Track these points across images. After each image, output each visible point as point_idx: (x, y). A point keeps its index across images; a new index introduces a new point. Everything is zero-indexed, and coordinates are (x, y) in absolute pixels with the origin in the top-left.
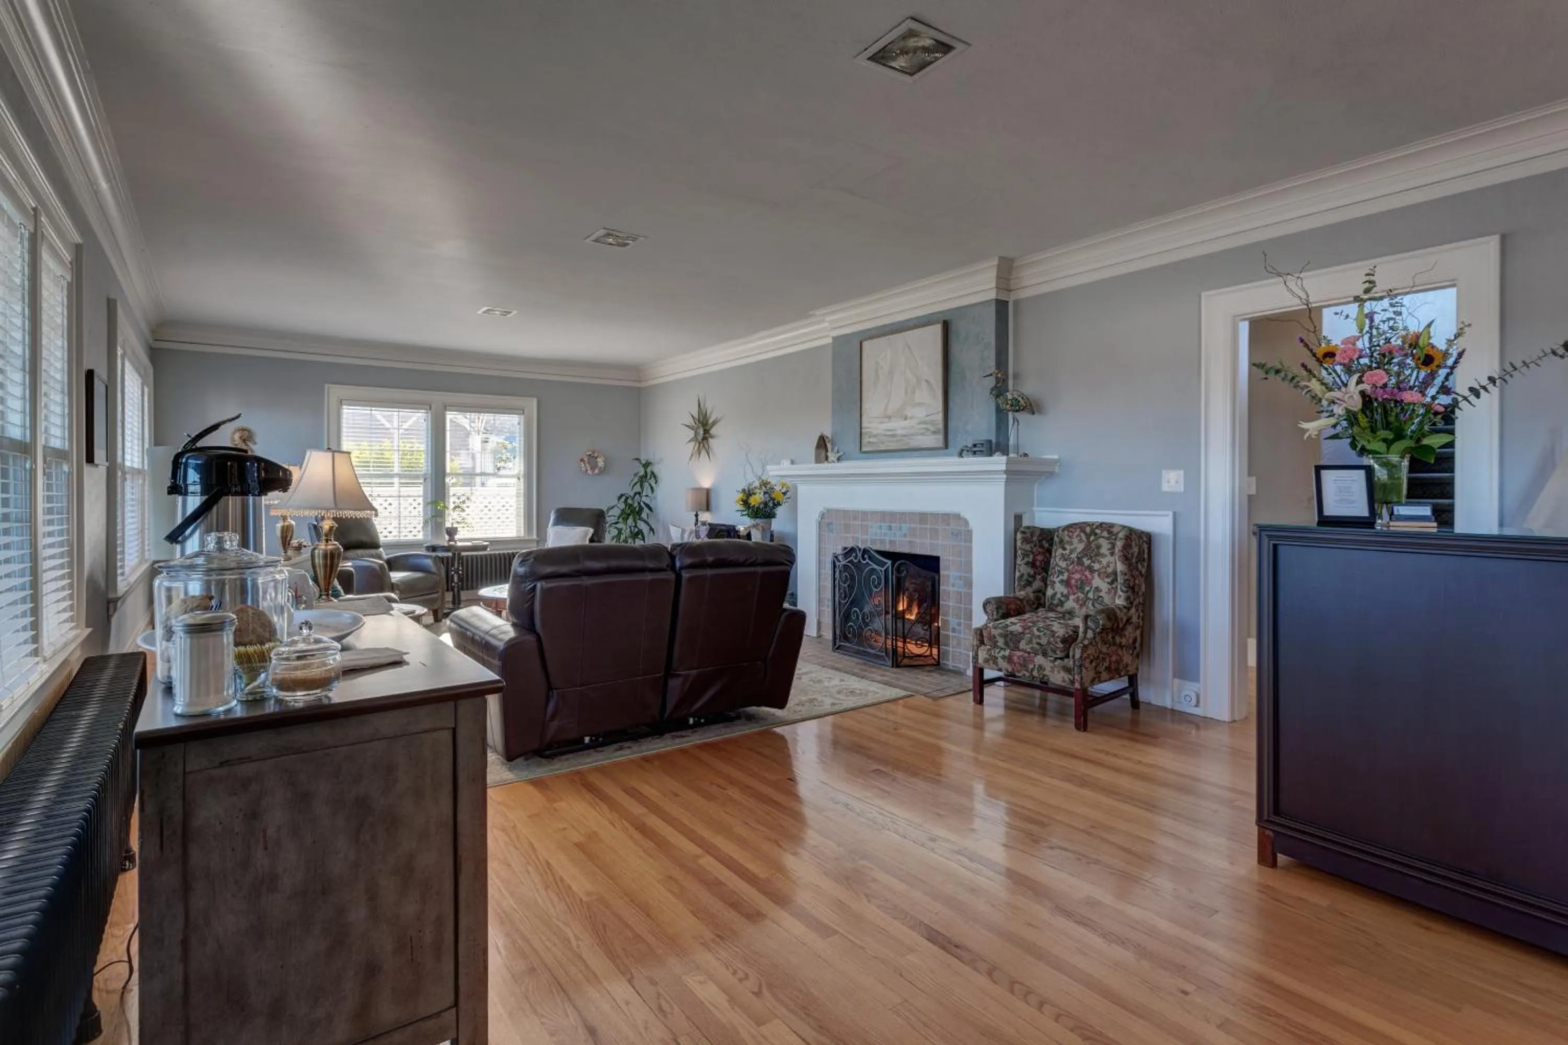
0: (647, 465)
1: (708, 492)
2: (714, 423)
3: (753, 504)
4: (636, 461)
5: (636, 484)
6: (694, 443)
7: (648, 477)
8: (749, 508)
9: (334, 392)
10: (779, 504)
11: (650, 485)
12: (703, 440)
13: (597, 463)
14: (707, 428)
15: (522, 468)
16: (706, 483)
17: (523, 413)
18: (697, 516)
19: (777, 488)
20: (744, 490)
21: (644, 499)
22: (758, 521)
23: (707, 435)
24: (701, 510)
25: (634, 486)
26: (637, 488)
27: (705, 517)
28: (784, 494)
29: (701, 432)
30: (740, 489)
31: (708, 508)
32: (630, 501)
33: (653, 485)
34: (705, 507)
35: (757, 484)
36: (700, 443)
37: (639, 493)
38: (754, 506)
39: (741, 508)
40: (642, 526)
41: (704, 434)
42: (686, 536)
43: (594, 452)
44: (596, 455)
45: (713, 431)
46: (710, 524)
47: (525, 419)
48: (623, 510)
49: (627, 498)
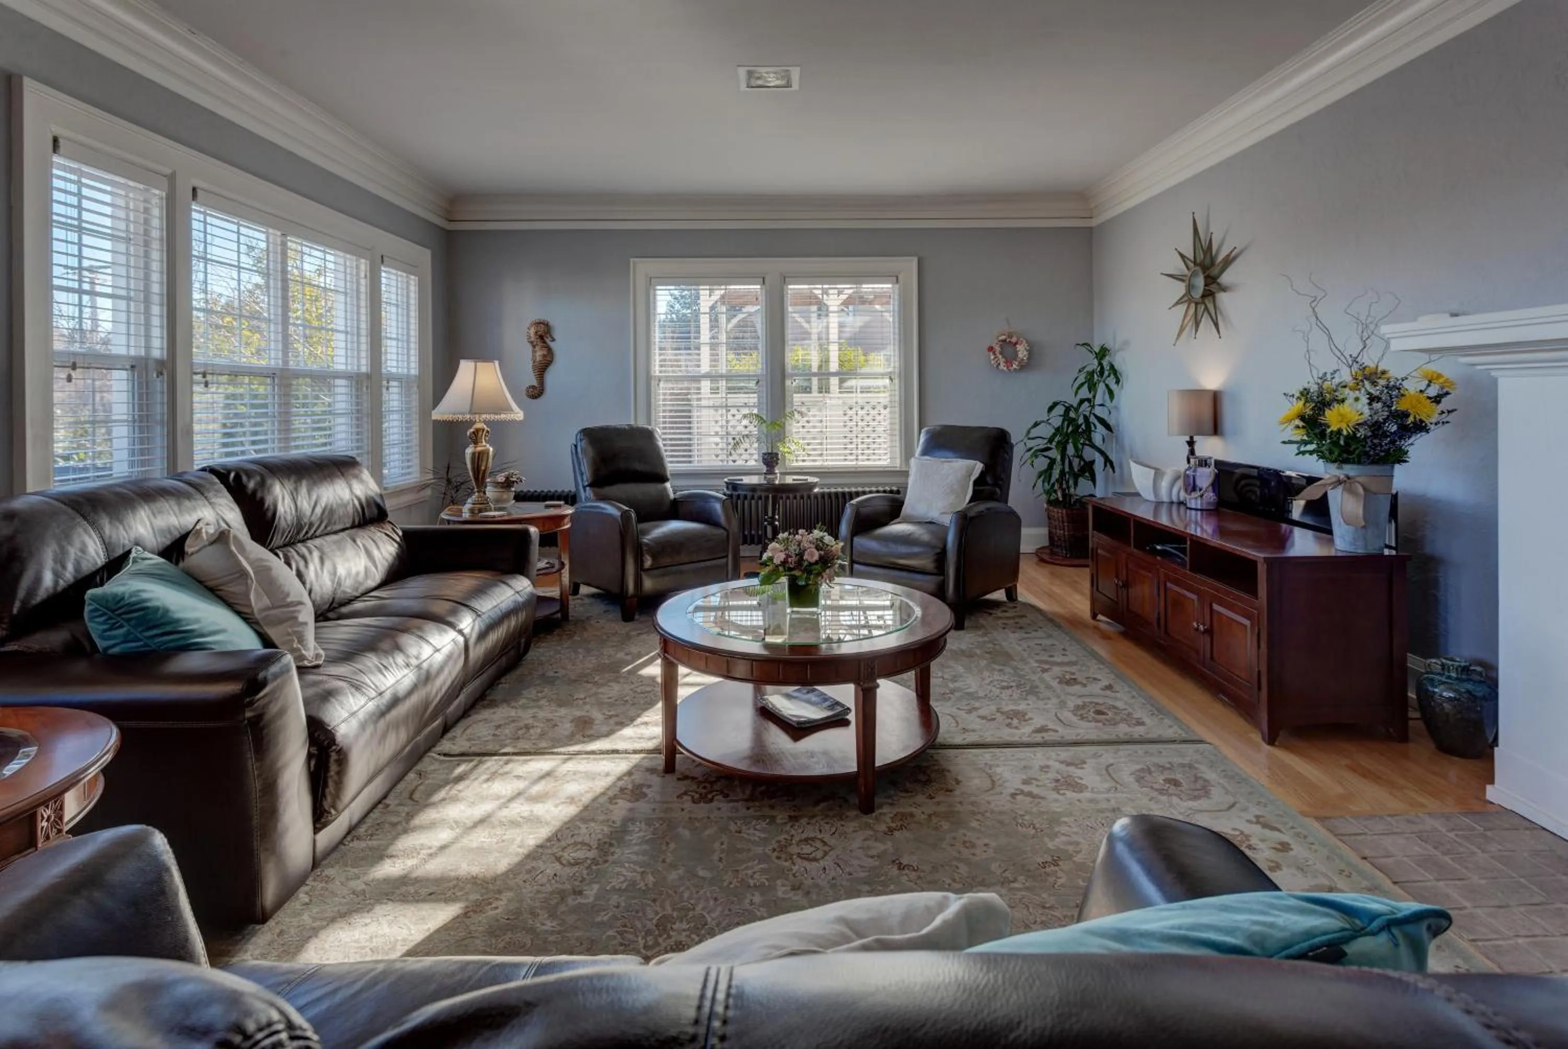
0: (1103, 353)
1: (1216, 397)
2: (1228, 261)
3: (1334, 428)
4: (1083, 349)
5: (1082, 384)
6: (1184, 306)
7: (1106, 373)
8: (1322, 435)
9: (642, 267)
10: (1420, 427)
11: (1107, 386)
12: (1203, 296)
13: (1016, 353)
14: (1214, 271)
15: (897, 364)
16: (1212, 380)
17: (897, 281)
18: (1191, 443)
19: (1412, 387)
20: (1305, 393)
21: (1098, 411)
22: (1350, 470)
23: (1213, 287)
24: (1201, 433)
25: (1079, 388)
26: (1084, 393)
27: (1210, 447)
28: (1437, 400)
29: (1200, 282)
30: (1296, 390)
31: (1216, 429)
32: (1072, 414)
33: (1113, 387)
34: (1209, 425)
35: (1346, 376)
36: (1197, 304)
37: (1089, 400)
38: (1339, 432)
39: (1299, 435)
40: (1089, 454)
41: (1206, 285)
42: (1164, 484)
43: (1010, 336)
44: (1014, 340)
45: (1226, 278)
46: (1218, 463)
47: (900, 288)
48: (1057, 429)
49: (1068, 410)
